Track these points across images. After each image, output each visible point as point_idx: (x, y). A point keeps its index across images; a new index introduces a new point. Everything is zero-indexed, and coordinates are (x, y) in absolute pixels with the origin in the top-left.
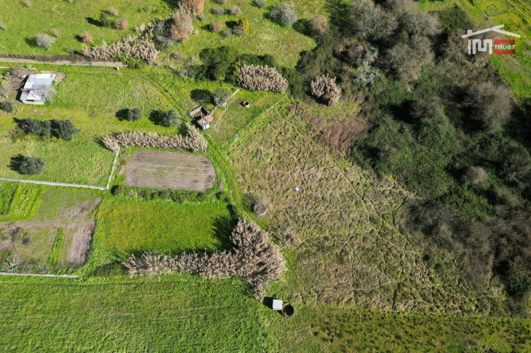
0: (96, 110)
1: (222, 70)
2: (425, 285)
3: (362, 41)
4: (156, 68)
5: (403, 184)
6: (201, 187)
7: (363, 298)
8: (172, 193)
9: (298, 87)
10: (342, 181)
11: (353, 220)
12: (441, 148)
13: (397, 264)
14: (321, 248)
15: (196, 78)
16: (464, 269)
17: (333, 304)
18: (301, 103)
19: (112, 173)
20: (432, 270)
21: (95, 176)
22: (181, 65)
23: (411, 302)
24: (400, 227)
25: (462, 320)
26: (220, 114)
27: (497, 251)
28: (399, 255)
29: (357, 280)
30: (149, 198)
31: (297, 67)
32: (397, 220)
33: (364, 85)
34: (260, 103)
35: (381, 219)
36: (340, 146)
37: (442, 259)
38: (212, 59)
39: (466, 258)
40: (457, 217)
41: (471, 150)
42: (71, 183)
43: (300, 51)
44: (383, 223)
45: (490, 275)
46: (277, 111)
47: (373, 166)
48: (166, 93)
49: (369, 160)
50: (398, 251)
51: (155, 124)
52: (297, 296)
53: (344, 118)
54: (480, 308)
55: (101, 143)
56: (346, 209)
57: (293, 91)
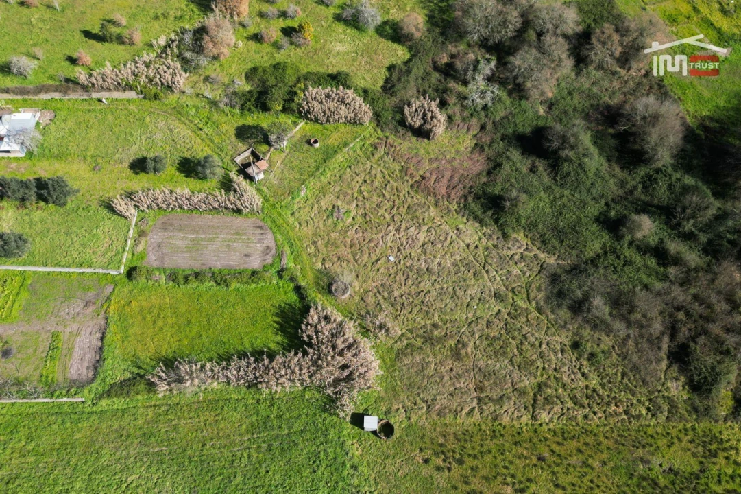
0: (101, 161)
1: (278, 95)
2: (576, 384)
3: (474, 46)
4: (184, 98)
5: (538, 244)
6: (255, 263)
7: (491, 407)
8: (214, 273)
9: (388, 116)
10: (454, 244)
11: (472, 298)
12: (589, 191)
13: (536, 356)
14: (429, 340)
15: (242, 109)
16: (629, 357)
17: (449, 418)
18: (392, 138)
19: (127, 249)
20: (585, 363)
21: (103, 255)
22: (220, 92)
23: (557, 408)
24: (537, 304)
25: (628, 430)
26: (278, 159)
27: (673, 331)
28: (537, 343)
29: (480, 382)
30: (182, 282)
31: (384, 88)
32: (532, 295)
33: (478, 109)
34: (334, 140)
35: (510, 295)
36: (449, 196)
37: (598, 345)
38: (263, 81)
39: (630, 342)
40: (615, 286)
41: (631, 192)
42: (69, 266)
43: (387, 65)
44: (513, 299)
45: (664, 364)
46: (359, 151)
47: (496, 221)
48: (199, 132)
49: (490, 213)
50: (536, 339)
51: (187, 177)
52: (398, 409)
53: (453, 155)
54: (653, 411)
55: (110, 208)
56: (462, 284)
57: (379, 122)
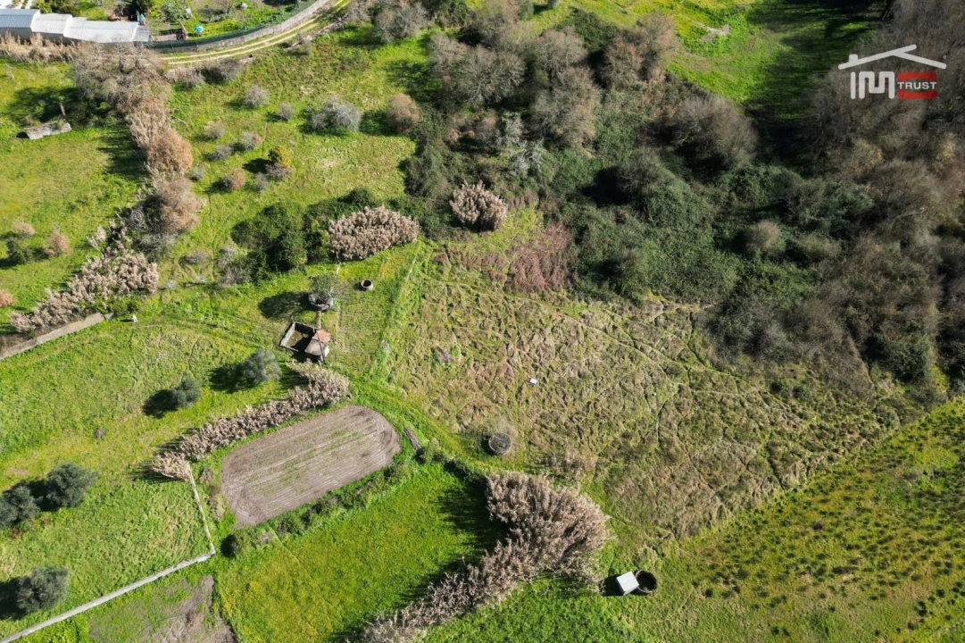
0: (99, 422)
1: (297, 243)
2: (800, 428)
3: (479, 110)
4: (168, 297)
5: (674, 297)
6: (381, 460)
7: (736, 498)
8: (339, 497)
9: (434, 221)
10: (590, 335)
11: (645, 386)
12: (689, 220)
13: (745, 418)
14: (630, 455)
15: (254, 280)
16: (830, 377)
17: (704, 532)
18: (450, 244)
19: (204, 519)
20: (794, 402)
21: (177, 542)
22: (211, 270)
23: (799, 464)
24: (712, 362)
25: (875, 452)
26: (332, 320)
27: (852, 329)
28: (737, 404)
29: (710, 475)
30: (302, 527)
31: (409, 191)
32: (702, 354)
33: (525, 176)
34: (386, 273)
35: (681, 365)
36: (552, 284)
37: (795, 378)
38: (264, 237)
39: (822, 360)
40: (777, 307)
41: (729, 204)
42: (136, 580)
43: (397, 164)
44: (686, 368)
45: (864, 366)
46: (421, 274)
47: (618, 291)
48: (214, 330)
49: (606, 284)
50: (734, 399)
51: (231, 392)
52: (645, 551)
53: (528, 237)
54: (885, 421)
55: (151, 475)
56: (626, 378)
57: (427, 231)
